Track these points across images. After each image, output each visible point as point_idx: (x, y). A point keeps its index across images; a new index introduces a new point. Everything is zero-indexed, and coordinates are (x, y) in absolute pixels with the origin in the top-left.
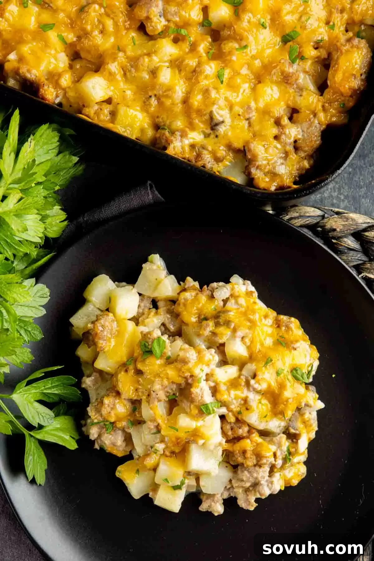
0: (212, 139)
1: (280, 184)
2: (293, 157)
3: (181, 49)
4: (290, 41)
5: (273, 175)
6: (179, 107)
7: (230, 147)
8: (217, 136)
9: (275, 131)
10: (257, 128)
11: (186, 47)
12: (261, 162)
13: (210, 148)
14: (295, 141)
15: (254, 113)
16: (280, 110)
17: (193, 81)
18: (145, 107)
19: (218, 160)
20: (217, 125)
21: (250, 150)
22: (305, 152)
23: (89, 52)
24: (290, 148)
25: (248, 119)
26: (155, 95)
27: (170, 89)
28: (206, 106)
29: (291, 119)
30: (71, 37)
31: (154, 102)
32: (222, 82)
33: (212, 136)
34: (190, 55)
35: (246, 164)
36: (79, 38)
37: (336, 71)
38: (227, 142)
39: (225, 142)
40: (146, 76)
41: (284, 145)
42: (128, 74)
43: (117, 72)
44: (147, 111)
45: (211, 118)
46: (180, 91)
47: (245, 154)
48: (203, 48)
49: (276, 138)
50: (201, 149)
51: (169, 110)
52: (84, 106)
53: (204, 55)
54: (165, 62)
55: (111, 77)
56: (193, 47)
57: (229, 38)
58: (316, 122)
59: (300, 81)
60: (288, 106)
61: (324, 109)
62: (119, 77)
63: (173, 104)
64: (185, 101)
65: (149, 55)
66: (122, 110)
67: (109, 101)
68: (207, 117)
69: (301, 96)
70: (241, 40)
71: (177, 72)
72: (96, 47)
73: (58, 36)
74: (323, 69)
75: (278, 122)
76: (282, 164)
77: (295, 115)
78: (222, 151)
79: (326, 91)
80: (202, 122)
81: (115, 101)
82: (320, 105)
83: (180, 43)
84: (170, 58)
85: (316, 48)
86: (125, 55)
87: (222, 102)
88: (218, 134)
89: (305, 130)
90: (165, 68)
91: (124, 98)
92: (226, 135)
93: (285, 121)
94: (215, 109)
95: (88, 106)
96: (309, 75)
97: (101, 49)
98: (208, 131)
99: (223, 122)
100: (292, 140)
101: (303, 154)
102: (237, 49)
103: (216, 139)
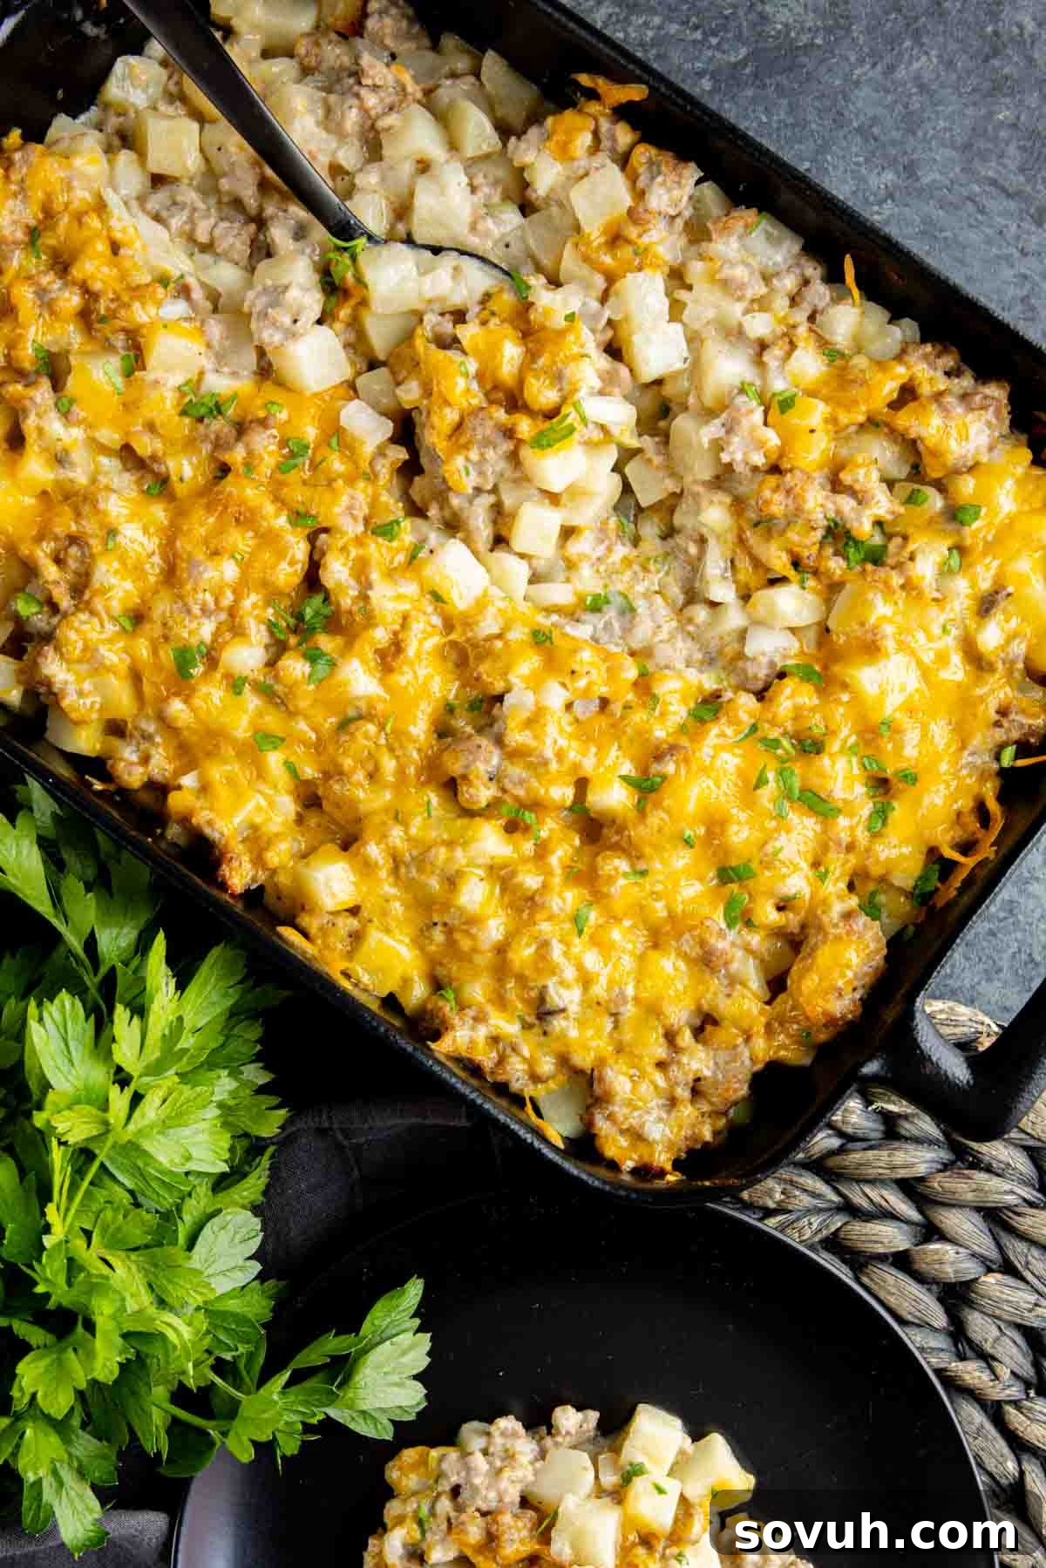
0: (534, 1036)
1: (646, 1159)
2: (688, 1111)
3: (516, 849)
4: (732, 881)
5: (637, 1136)
6: (484, 960)
7: (564, 1061)
8: (545, 1033)
9: (661, 1052)
10: (628, 1036)
11: (528, 847)
12: (618, 1109)
13: (526, 1053)
14: (698, 1080)
15: (629, 1006)
16: (679, 1014)
17: (525, 916)
18: (420, 939)
19: (535, 1078)
20: (550, 1013)
21: (601, 1079)
22: (711, 1103)
23: (338, 806)
24: (683, 1093)
25: (615, 1015)
26: (445, 924)
27: (472, 921)
28: (538, 971)
29: (698, 1032)
30: (309, 772)
31: (438, 935)
32: (580, 932)
33: (536, 1030)
34: (530, 866)
35: (590, 1101)
36: (327, 776)
37: (808, 969)
38: (563, 1049)
39: (558, 1047)
40: (434, 884)
41: (673, 1084)
42: (403, 870)
43: (381, 862)
44: (422, 949)
45: (542, 999)
46: (494, 929)
47: (591, 1085)
48: (560, 859)
49: (661, 1065)
50: (508, 1051)
51: (465, 958)
52: (303, 908)
53: (558, 871)
54: (479, 866)
55: (366, 868)
56: (542, 851)
57: (617, 848)
58: (747, 1054)
59: (734, 966)
60: (699, 1009)
61: (769, 1030)
62: (383, 873)
63: (475, 950)
64: (501, 950)
65: (450, 844)
66: (374, 936)
67: (354, 911)
68: (534, 994)
69: (729, 996)
70: (638, 858)
71: (497, 891)
72: (353, 803)
73: (286, 762)
74: (787, 949)
75: (670, 1037)
76: (660, 1120)
77: (709, 1028)
78: (547, 1066)
79: (782, 997)
80: (523, 1001)
81: (365, 913)
82: (763, 1020)
83: (517, 836)
84: (489, 861)
85: (780, 909)
86: (406, 832)
87: (570, 973)
88: (549, 1029)
89: (721, 1062)
90: (475, 880)
91: (384, 913)
92: (563, 1035)
93: (686, 1038)
94: (551, 983)
95: (311, 912)
96: (755, 958)
97: (362, 808)
98: (531, 1019)
99: (563, 1010)
100: (691, 1077)
101: (706, 1108)
102: (625, 875)
103: (542, 1038)
